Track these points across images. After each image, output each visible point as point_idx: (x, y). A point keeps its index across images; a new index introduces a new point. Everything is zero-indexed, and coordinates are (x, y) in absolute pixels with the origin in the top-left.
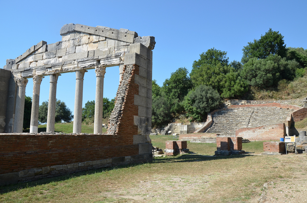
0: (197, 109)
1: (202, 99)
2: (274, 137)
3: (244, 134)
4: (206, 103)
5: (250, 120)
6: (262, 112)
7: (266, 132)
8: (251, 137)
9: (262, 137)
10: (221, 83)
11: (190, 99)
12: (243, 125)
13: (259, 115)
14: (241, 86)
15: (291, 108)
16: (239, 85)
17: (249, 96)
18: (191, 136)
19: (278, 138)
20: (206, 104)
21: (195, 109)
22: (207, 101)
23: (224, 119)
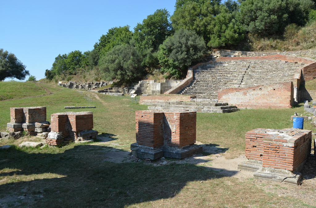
0: (174, 61)
1: (181, 47)
2: (275, 103)
3: (230, 97)
4: (186, 53)
5: (243, 77)
6: (261, 67)
7: (264, 94)
8: (240, 102)
9: (257, 103)
10: (209, 28)
11: (165, 48)
12: (234, 84)
13: (256, 70)
14: (235, 32)
15: (300, 61)
16: (233, 30)
17: (245, 46)
18: (155, 99)
19: (281, 105)
20: (186, 54)
21: (171, 61)
22: (188, 51)
23: (209, 75)
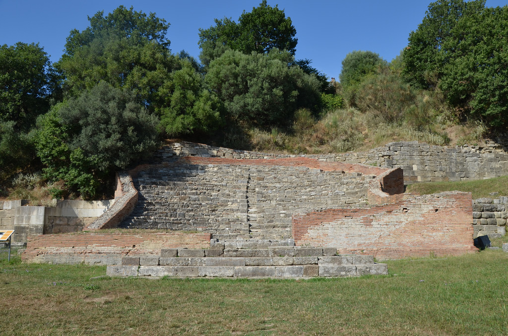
1: (107, 122)
3: (329, 232)
4: (118, 136)
5: (247, 197)
6: (275, 178)
7: (414, 223)
10: (162, 91)
13: (268, 185)
14: (213, 107)
16: (210, 103)
20: (120, 140)
21: (77, 153)
22: (124, 133)
